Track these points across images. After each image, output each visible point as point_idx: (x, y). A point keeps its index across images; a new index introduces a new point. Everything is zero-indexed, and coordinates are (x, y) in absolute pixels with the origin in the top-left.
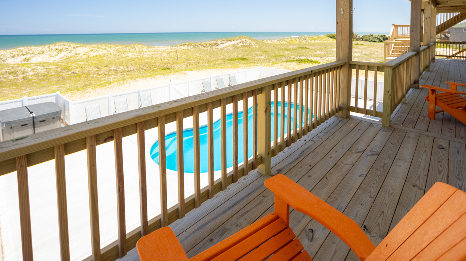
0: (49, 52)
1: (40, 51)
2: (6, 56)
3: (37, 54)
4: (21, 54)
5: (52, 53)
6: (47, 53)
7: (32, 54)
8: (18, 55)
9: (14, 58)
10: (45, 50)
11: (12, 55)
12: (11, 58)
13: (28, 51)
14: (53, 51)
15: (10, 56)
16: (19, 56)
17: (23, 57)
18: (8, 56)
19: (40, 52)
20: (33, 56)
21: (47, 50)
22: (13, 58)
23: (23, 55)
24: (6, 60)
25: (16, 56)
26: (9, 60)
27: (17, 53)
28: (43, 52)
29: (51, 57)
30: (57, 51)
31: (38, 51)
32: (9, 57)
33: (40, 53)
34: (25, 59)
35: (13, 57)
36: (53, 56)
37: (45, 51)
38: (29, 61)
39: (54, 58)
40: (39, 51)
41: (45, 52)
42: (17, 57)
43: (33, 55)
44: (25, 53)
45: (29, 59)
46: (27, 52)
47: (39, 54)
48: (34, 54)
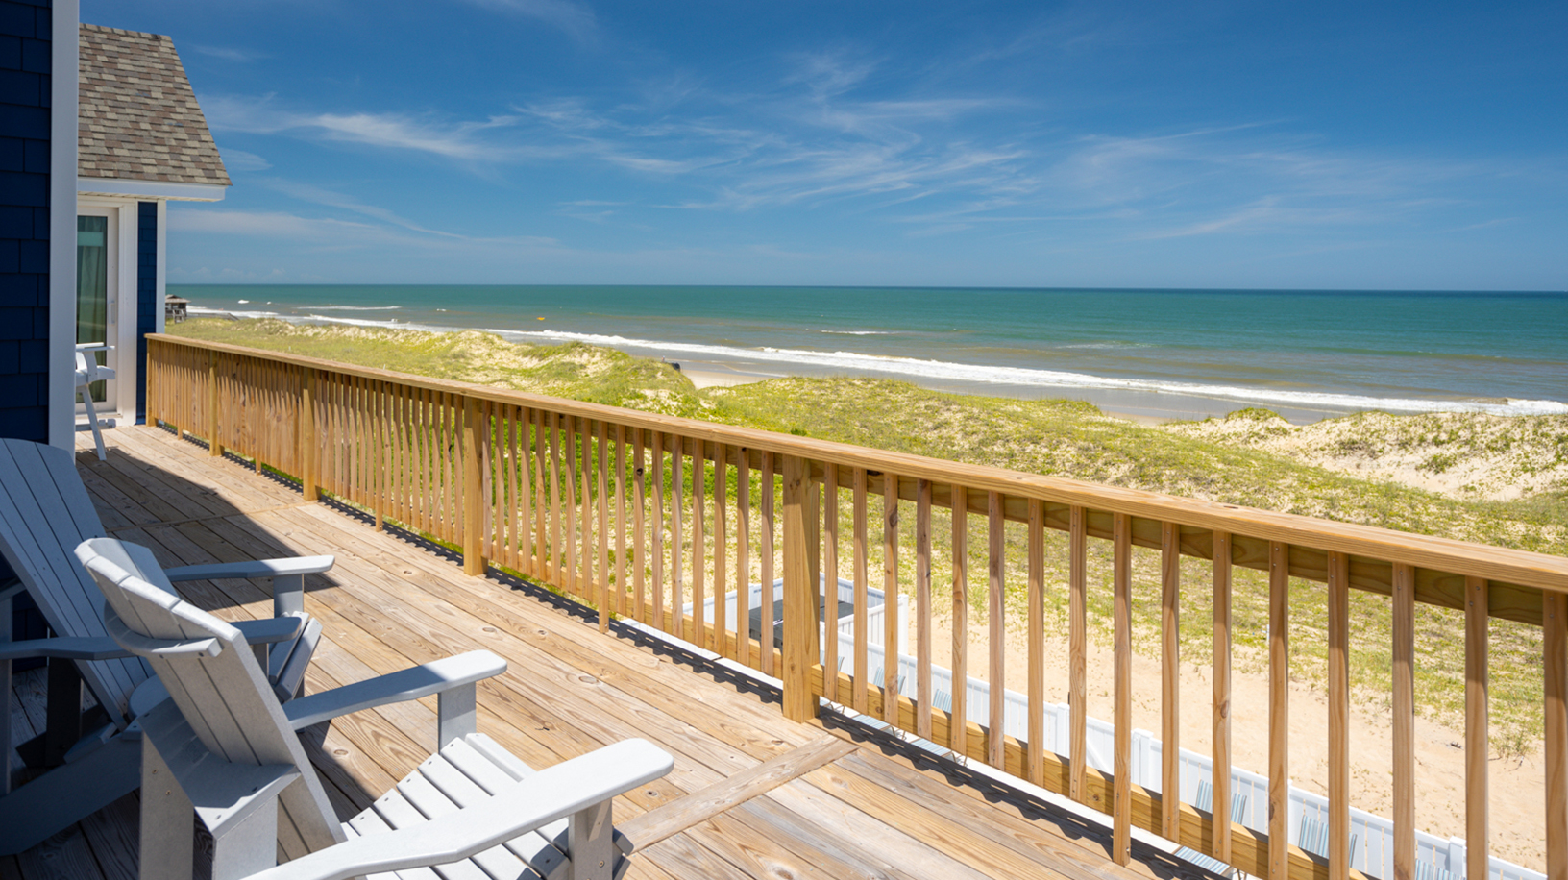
0: (1528, 448)
1: (1498, 435)
2: (1387, 437)
3: (1484, 446)
4: (1430, 437)
5: (1537, 453)
6: (1519, 452)
7: (1467, 442)
8: (1422, 440)
9: (1406, 449)
10: (1517, 437)
11: (1403, 437)
12: (1397, 447)
13: (1460, 429)
14: (1546, 446)
15: (1397, 439)
16: (1423, 444)
17: (1434, 450)
18: (1391, 438)
19: (1496, 442)
20: (1464, 454)
21: (1526, 439)
22: (1403, 451)
23: (1437, 443)
24: (1380, 454)
25: (1415, 443)
26: (1388, 453)
27: (1421, 431)
28: (1507, 445)
29: (1526, 471)
30: (1560, 445)
31: (1492, 434)
32: (1393, 443)
33: (1494, 445)
34: (1435, 459)
35: (1403, 445)
36: (1533, 469)
37: (1514, 441)
38: (1442, 469)
39: (1533, 476)
40: (1493, 437)
41: (1512, 444)
42: (1415, 448)
43: (1465, 449)
44: (1444, 437)
45: (1446, 463)
46: (1452, 433)
47: (1489, 447)
48: (1472, 446)
